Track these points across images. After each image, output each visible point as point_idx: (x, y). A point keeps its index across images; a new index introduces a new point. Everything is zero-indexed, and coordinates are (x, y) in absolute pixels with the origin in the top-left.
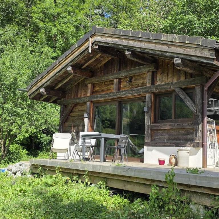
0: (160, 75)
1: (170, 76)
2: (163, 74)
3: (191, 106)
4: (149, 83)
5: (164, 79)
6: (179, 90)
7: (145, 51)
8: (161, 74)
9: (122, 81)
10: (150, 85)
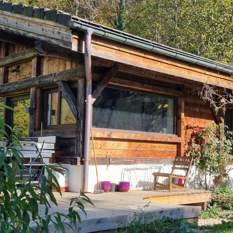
0: (46, 63)
1: (56, 64)
2: (50, 61)
3: (72, 107)
4: (33, 73)
5: (50, 68)
6: (61, 84)
7: (9, 30)
8: (47, 61)
9: (9, 70)
10: (35, 76)
